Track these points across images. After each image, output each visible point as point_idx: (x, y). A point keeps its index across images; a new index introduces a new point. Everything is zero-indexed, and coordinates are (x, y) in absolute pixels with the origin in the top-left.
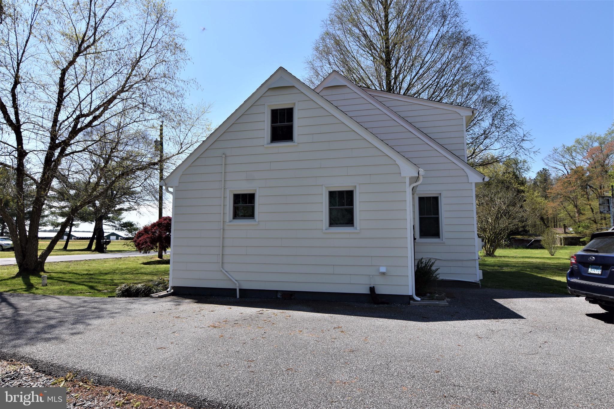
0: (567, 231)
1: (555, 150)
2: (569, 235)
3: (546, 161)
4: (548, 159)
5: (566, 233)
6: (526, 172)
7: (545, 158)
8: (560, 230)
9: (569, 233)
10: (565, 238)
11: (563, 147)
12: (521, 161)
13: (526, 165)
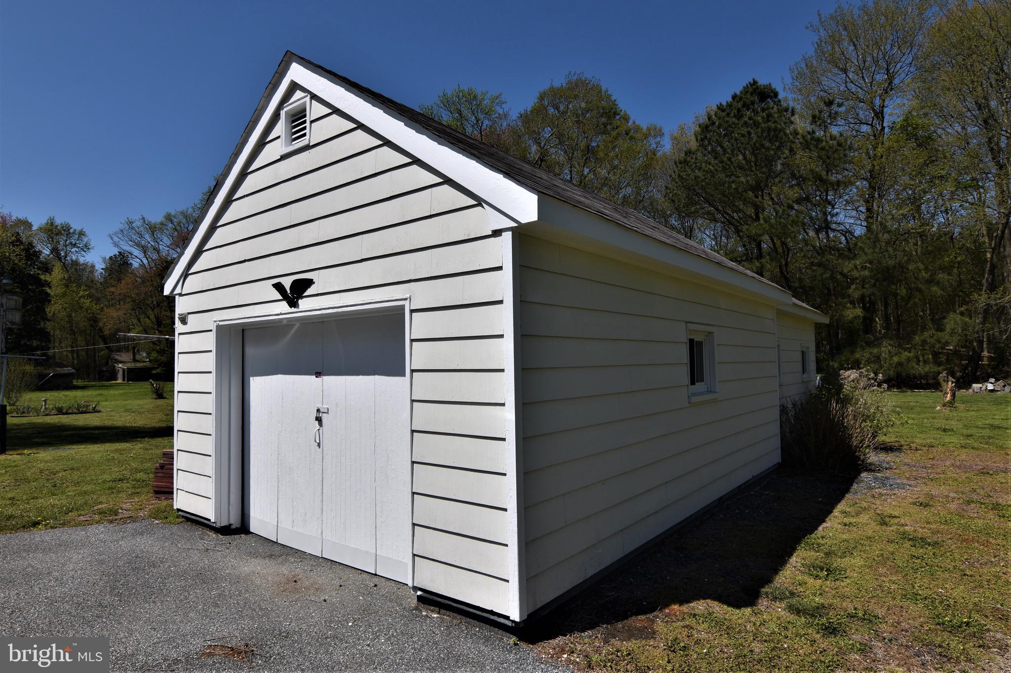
0: (138, 357)
1: (130, 223)
2: (139, 365)
3: (116, 239)
4: (120, 236)
5: (135, 360)
6: (83, 253)
7: (115, 234)
8: (126, 356)
9: (140, 362)
10: (130, 369)
11: (142, 221)
12: (75, 230)
13: (85, 240)
